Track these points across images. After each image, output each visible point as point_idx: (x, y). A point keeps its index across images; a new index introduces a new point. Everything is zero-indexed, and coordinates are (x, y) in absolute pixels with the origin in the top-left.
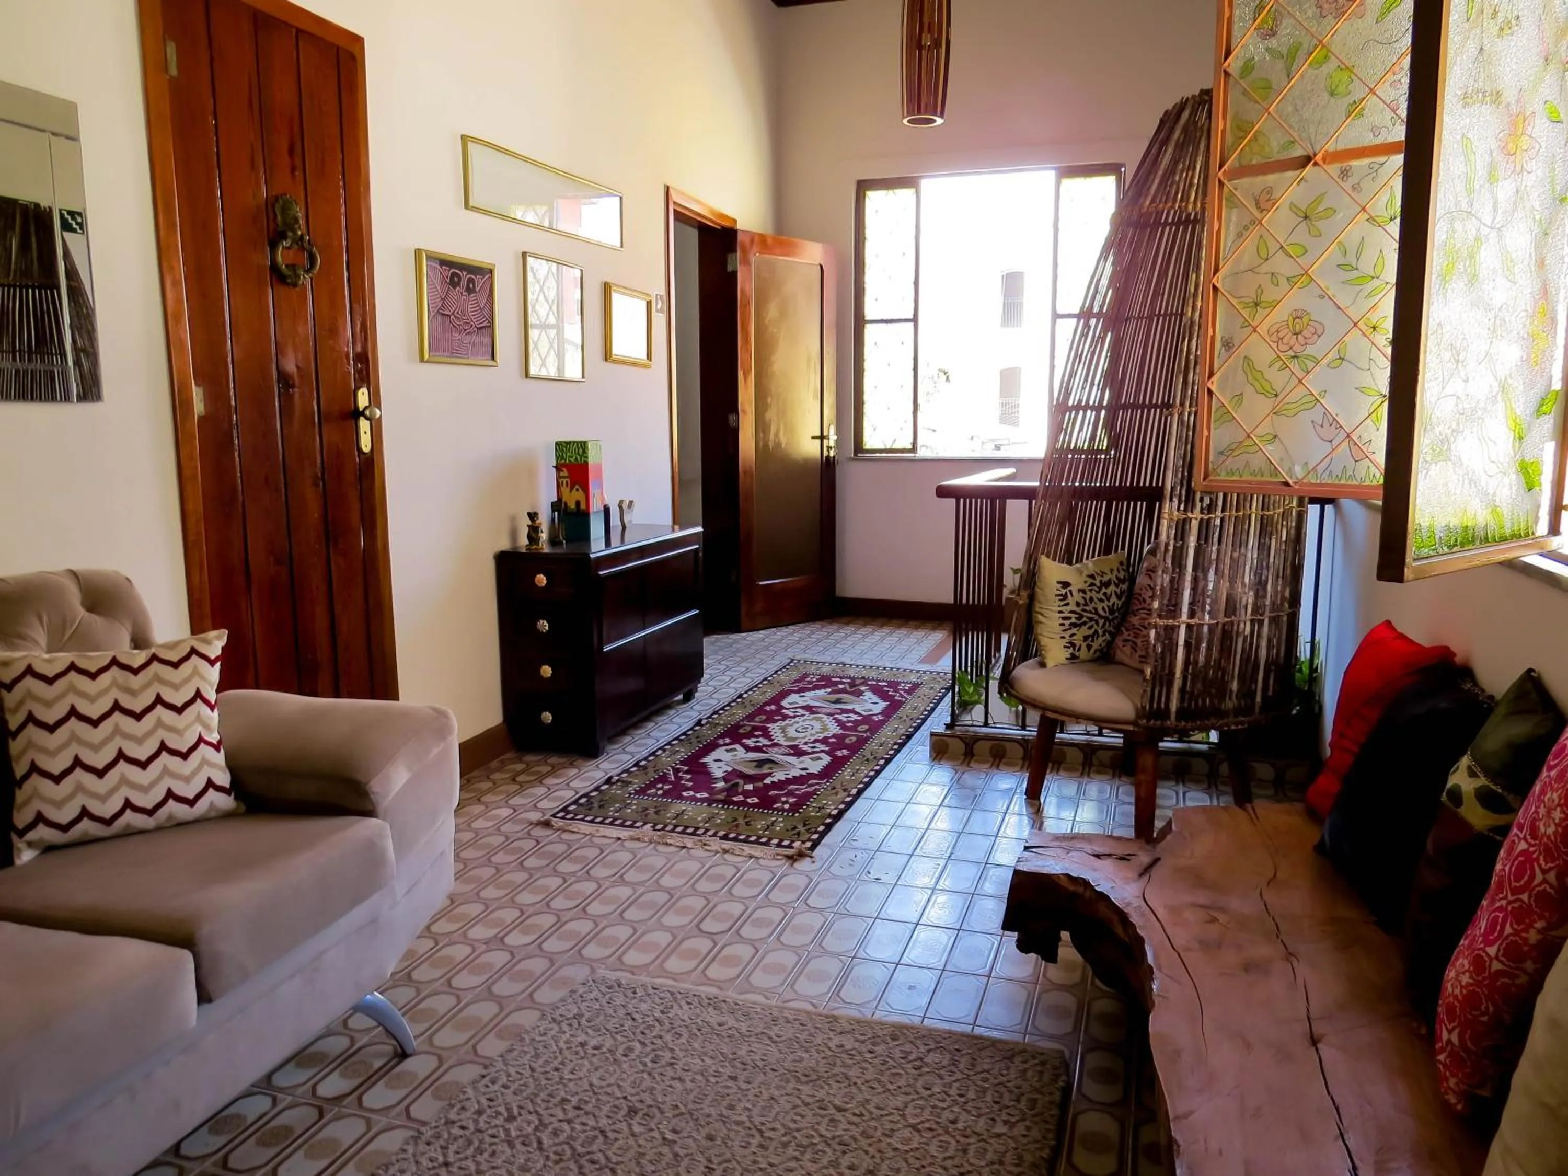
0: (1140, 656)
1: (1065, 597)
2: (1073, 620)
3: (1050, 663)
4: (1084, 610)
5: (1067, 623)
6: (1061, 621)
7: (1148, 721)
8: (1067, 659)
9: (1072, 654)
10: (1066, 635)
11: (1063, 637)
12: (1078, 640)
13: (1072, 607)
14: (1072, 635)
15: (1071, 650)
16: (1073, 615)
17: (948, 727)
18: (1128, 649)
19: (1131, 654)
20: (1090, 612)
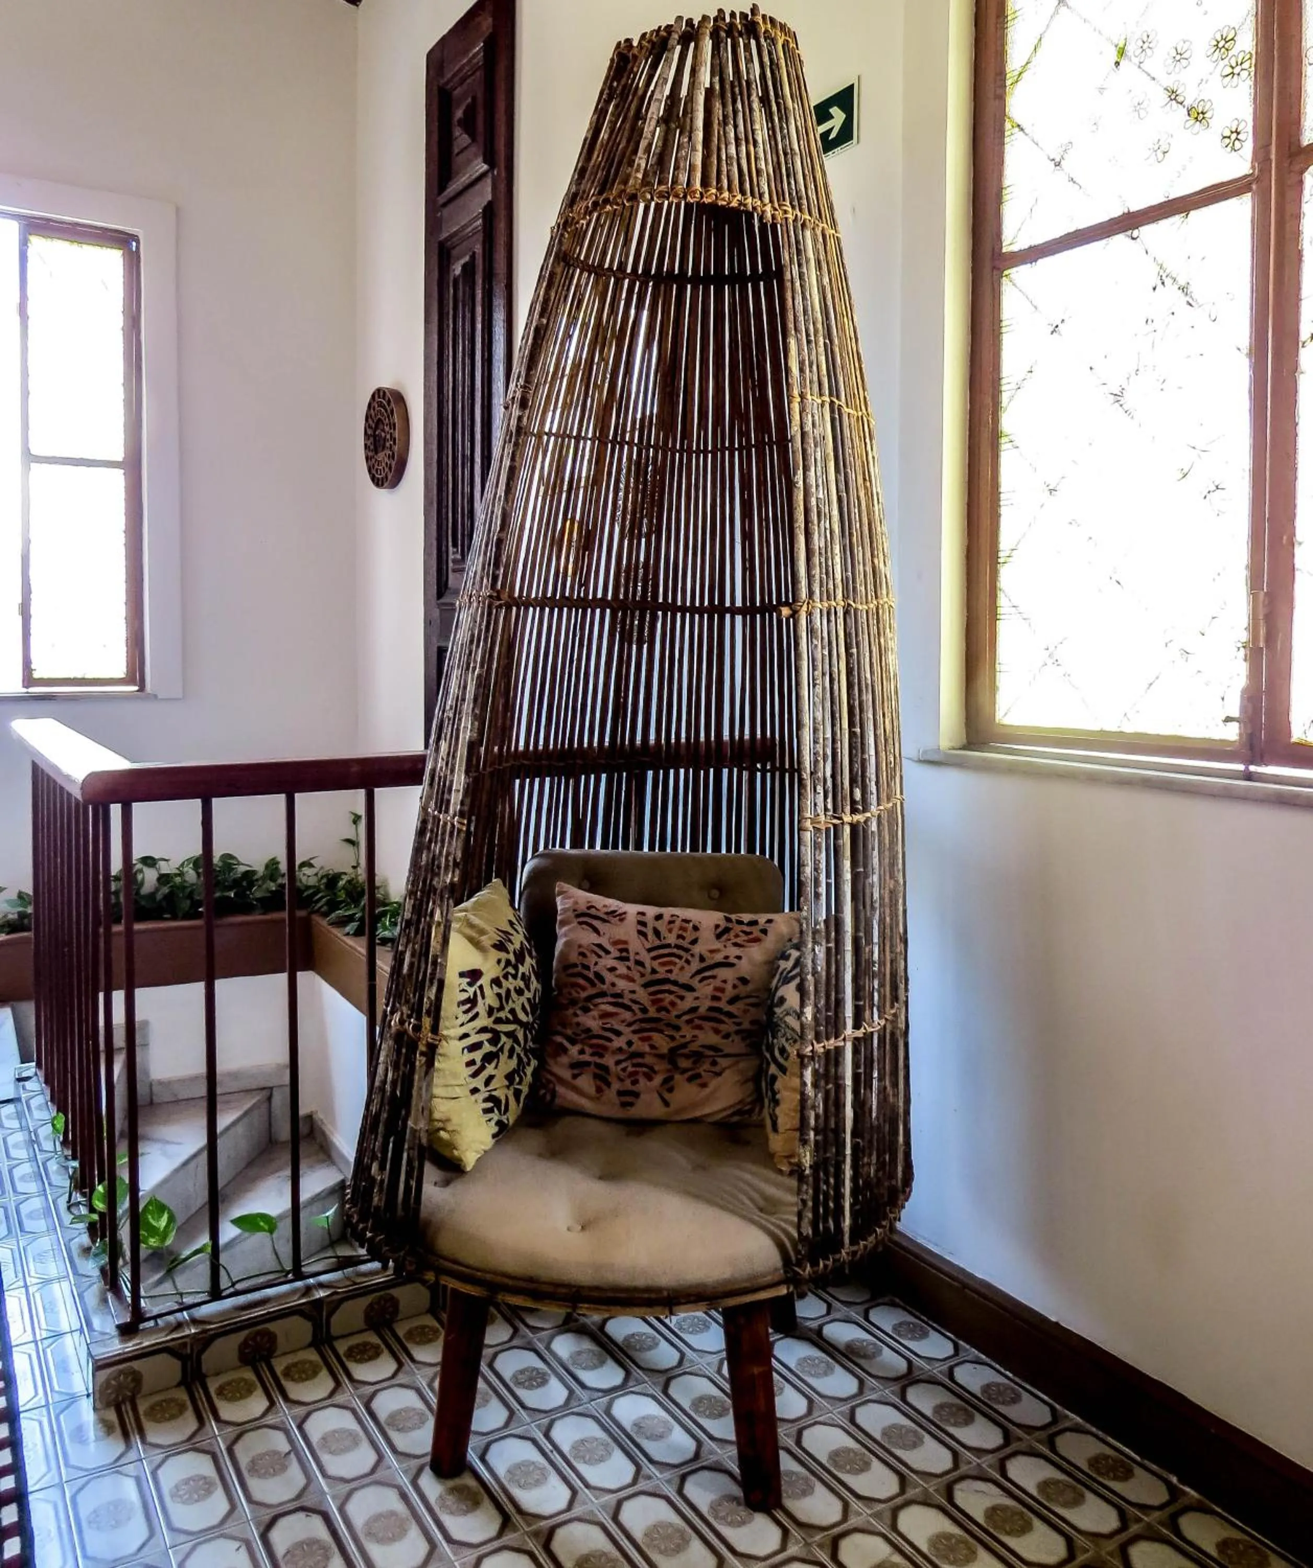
0: (620, 1093)
1: (472, 1001)
2: (487, 1048)
3: (470, 1159)
4: (498, 1021)
5: (478, 1056)
6: (468, 1057)
7: (815, 1264)
8: (494, 1136)
9: (499, 1123)
10: (479, 1082)
11: (475, 1091)
12: (500, 1088)
13: (484, 1021)
14: (488, 1082)
15: (495, 1116)
16: (486, 1036)
17: (127, 1331)
18: (586, 1082)
19: (599, 1090)
20: (508, 1021)
